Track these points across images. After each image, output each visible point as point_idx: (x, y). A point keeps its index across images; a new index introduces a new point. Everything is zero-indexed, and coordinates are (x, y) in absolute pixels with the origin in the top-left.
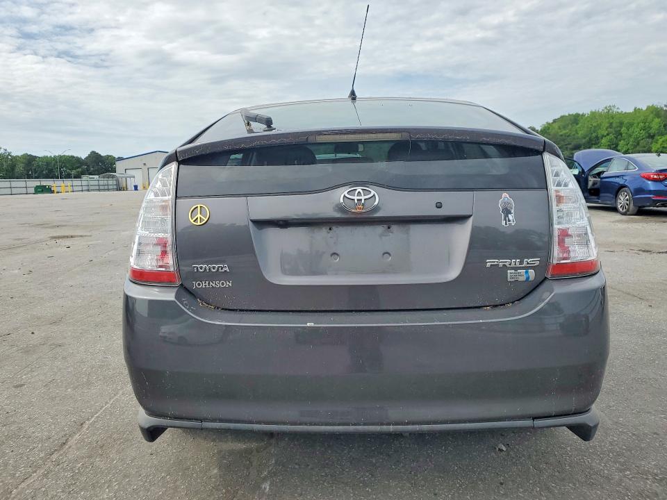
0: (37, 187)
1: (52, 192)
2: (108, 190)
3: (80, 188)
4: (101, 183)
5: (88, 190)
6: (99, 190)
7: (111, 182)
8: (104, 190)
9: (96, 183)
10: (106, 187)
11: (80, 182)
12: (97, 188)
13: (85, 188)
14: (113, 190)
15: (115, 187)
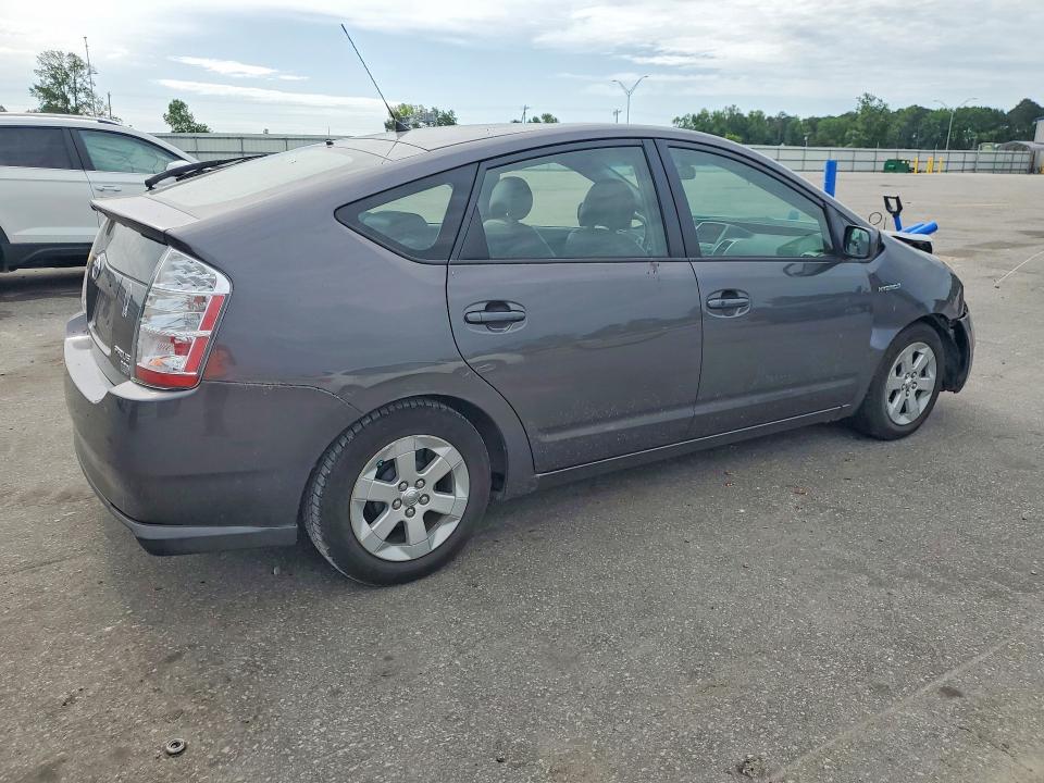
0: (890, 162)
1: (911, 171)
2: (1010, 171)
3: (960, 166)
4: (1000, 158)
5: (974, 170)
6: (993, 171)
7: (1018, 158)
8: (1003, 171)
9: (991, 158)
10: (1007, 166)
11: (963, 155)
12: (990, 166)
13: (967, 166)
14: (1020, 171)
15: (1024, 166)
